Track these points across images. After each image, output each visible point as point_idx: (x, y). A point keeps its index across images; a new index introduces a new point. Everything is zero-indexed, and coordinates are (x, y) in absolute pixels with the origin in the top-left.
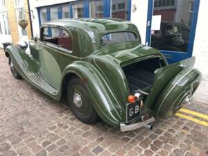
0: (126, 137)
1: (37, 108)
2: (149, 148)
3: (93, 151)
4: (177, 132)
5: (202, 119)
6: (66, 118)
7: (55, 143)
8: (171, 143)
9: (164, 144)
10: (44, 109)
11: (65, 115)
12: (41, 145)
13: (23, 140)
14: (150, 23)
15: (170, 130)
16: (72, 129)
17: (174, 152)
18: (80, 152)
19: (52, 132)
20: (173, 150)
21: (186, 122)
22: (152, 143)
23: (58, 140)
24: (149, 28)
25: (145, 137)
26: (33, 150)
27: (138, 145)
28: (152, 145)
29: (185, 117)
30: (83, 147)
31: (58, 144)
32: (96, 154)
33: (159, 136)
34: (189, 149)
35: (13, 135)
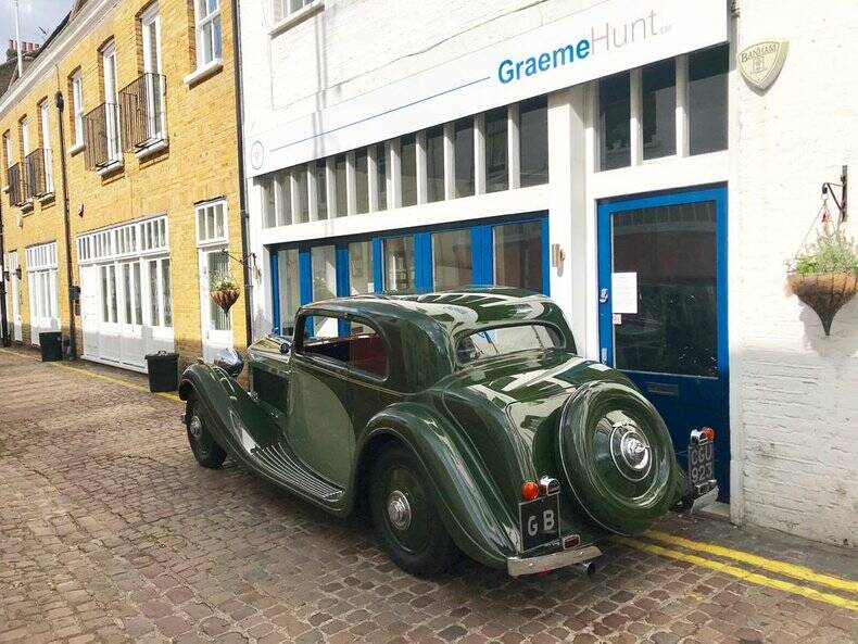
0: (530, 607)
1: (281, 541)
2: (589, 630)
3: (441, 634)
4: (673, 598)
5: (759, 570)
6: (366, 565)
7: (343, 617)
8: (648, 620)
9: (628, 623)
10: (302, 545)
11: (362, 559)
12: (306, 622)
13: (260, 612)
14: (609, 293)
15: (655, 594)
16: (385, 590)
17: (652, 638)
18: (406, 637)
19: (333, 595)
20: (649, 635)
21: (707, 576)
22: (599, 620)
23: (349, 613)
24: (605, 308)
25: (582, 609)
26: (289, 630)
27: (560, 624)
28: (596, 625)
29: (710, 564)
30: (415, 626)
31: (350, 619)
32: (449, 640)
33: (621, 606)
34: (695, 633)
35: (231, 601)
